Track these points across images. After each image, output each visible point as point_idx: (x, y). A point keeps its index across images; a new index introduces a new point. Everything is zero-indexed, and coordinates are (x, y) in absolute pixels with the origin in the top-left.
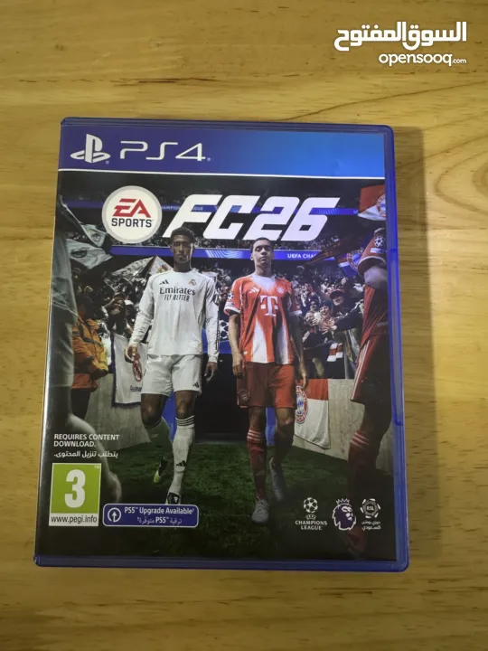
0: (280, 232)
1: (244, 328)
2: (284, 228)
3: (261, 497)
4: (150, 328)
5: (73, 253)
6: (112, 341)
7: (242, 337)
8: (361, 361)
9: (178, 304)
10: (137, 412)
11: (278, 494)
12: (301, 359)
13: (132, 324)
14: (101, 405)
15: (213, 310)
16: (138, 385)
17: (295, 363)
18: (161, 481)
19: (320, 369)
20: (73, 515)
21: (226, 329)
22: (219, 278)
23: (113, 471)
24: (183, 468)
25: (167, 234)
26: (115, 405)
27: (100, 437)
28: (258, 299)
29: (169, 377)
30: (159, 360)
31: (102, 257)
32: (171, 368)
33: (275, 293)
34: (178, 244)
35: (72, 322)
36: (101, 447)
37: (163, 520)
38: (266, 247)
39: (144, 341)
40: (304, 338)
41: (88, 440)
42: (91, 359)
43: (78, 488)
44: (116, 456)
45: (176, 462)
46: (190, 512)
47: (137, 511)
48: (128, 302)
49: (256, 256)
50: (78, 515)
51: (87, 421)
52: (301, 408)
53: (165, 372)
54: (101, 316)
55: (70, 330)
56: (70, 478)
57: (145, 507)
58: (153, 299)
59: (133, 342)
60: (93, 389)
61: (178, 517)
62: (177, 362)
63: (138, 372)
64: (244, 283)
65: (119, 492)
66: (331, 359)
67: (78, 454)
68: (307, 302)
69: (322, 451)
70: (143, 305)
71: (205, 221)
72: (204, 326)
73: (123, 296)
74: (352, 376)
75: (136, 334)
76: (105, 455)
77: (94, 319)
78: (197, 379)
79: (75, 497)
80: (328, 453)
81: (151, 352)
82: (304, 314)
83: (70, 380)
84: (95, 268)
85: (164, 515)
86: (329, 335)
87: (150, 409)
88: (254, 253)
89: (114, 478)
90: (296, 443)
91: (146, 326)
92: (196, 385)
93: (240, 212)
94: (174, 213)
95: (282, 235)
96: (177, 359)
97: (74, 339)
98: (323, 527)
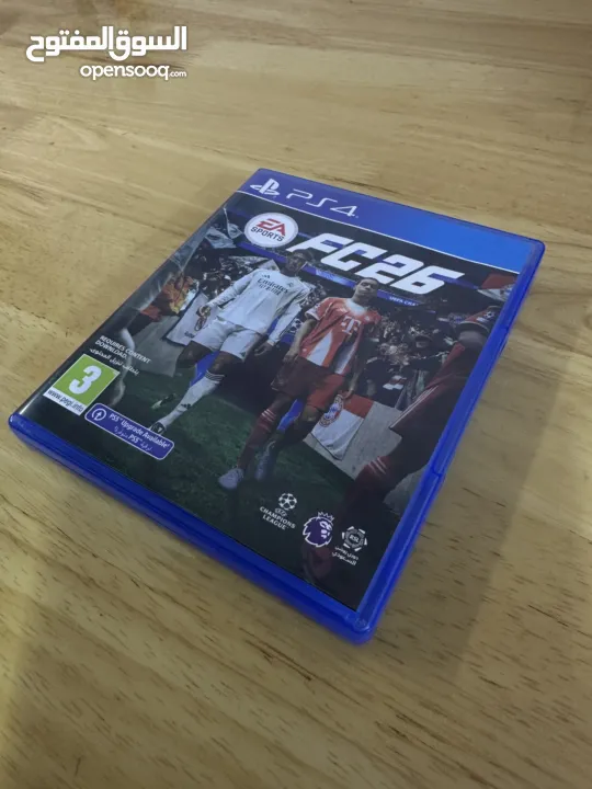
0: (392, 279)
1: (314, 333)
2: (397, 278)
3: (241, 467)
4: (233, 299)
5: (209, 236)
6: (196, 296)
7: (310, 337)
8: (420, 400)
9: (268, 294)
10: (178, 351)
11: (260, 474)
12: (356, 376)
13: (220, 292)
14: (153, 334)
15: (296, 309)
16: (194, 334)
17: (348, 375)
18: (157, 410)
19: (371, 390)
20: (68, 397)
21: (299, 326)
22: (316, 290)
23: (125, 383)
24: (185, 409)
25: (291, 249)
26: (164, 338)
27: (135, 355)
28: (343, 317)
29: (224, 338)
30: (225, 323)
31: (230, 245)
32: (230, 333)
33: (362, 318)
34: (295, 258)
35: (175, 273)
36: (130, 360)
37: (136, 440)
38: (372, 286)
39: (221, 306)
40: (369, 361)
41: (124, 352)
42: (171, 301)
43: (88, 381)
44: (136, 373)
45: (183, 402)
46: (164, 445)
47: (120, 421)
48: (227, 277)
49: (359, 288)
50: (71, 399)
51: (134, 340)
52: (332, 414)
53: (222, 333)
54: (200, 278)
55: (170, 276)
56: (87, 370)
57: (128, 422)
58: (249, 283)
59: (211, 303)
60: (156, 321)
61: (151, 444)
62: (238, 331)
63: (200, 324)
64: (336, 302)
65: (116, 400)
66: (388, 386)
67: (109, 357)
68: (388, 335)
69: (331, 460)
70: (238, 284)
71: (328, 251)
72: (279, 317)
73: (227, 272)
74: (402, 408)
75: (218, 299)
76: (128, 368)
77: (193, 277)
78: (246, 350)
79: (79, 386)
80: (336, 463)
81: (221, 315)
82: (381, 342)
83: (143, 308)
84: (219, 249)
85: (140, 436)
86: (396, 368)
87: (190, 354)
88: (359, 285)
89: (122, 388)
90: (307, 440)
91: (230, 297)
92: (243, 354)
93: (364, 255)
94: (305, 239)
95: (392, 282)
96: (239, 329)
97: (169, 283)
98: (288, 528)
